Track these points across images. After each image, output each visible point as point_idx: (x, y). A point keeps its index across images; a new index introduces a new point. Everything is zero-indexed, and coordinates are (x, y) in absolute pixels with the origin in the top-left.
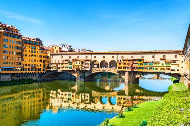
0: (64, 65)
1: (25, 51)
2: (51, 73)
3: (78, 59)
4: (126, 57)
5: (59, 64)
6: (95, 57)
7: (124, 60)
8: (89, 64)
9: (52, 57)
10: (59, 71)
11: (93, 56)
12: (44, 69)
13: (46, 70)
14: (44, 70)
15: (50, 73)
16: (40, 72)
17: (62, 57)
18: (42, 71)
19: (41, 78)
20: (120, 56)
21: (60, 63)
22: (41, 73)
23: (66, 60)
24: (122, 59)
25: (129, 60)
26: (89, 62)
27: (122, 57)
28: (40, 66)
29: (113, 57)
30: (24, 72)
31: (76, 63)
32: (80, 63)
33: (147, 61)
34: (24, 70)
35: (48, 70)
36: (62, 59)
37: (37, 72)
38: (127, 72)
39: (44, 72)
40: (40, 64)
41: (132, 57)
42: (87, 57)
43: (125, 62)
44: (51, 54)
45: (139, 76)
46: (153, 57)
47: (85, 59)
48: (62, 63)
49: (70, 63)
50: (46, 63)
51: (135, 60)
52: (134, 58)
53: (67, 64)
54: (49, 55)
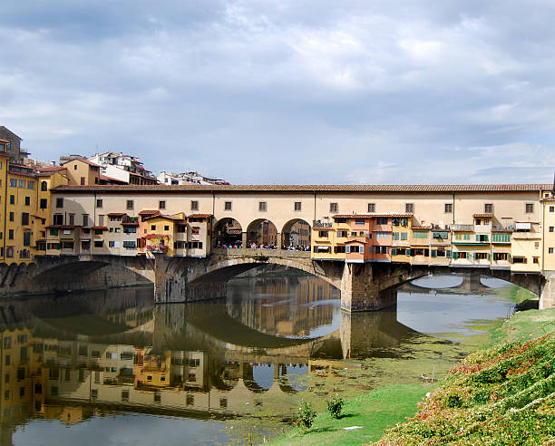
0: (107, 237)
2: (56, 265)
3: (163, 212)
4: (349, 206)
5: (87, 231)
6: (228, 206)
7: (339, 220)
8: (205, 233)
9: (60, 203)
10: (83, 259)
11: (221, 201)
12: (28, 248)
13: (33, 253)
14: (24, 254)
15: (50, 266)
16: (8, 262)
17: (99, 204)
18: (17, 260)
19: (12, 285)
20: (325, 202)
21: (90, 225)
22: (14, 264)
23: (112, 217)
24: (333, 215)
25: (360, 220)
26: (203, 226)
27: (334, 207)
28: (11, 237)
29: (298, 206)
31: (154, 228)
32: (167, 228)
33: (427, 225)
35: (41, 253)
36: (100, 211)
38: (349, 264)
39: (27, 261)
40: (11, 231)
41: (371, 208)
42: (195, 205)
43: (342, 226)
44: (52, 191)
45: (396, 281)
46: (449, 209)
47: (189, 213)
48: (97, 225)
49: (130, 228)
50: (36, 228)
51: (382, 220)
52: (379, 212)
53: (117, 230)
54: (47, 194)
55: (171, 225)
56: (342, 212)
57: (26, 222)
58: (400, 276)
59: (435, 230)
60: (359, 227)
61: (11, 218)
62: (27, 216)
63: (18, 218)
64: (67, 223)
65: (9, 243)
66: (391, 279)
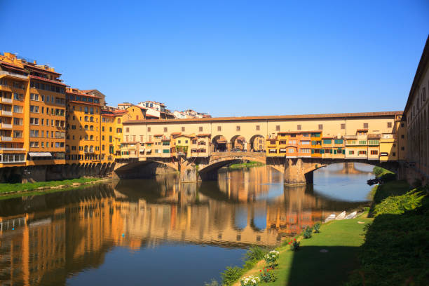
0: (154, 147)
1: (72, 118)
3: (183, 133)
4: (286, 127)
5: (143, 145)
6: (219, 129)
7: (283, 135)
8: (207, 144)
9: (128, 130)
10: (140, 160)
11: (216, 125)
12: (112, 155)
13: (114, 157)
14: (110, 158)
15: (123, 164)
16: (102, 162)
17: (149, 129)
18: (106, 161)
20: (274, 124)
21: (145, 141)
22: (105, 163)
23: (157, 136)
24: (278, 132)
25: (293, 135)
26: (206, 140)
27: (278, 128)
28: (103, 149)
29: (258, 128)
30: (71, 162)
31: (179, 142)
32: (187, 142)
33: (331, 136)
34: (69, 159)
35: (118, 157)
36: (149, 134)
37: (97, 163)
39: (112, 162)
40: (103, 146)
41: (299, 127)
42: (201, 129)
43: (283, 138)
44: (124, 124)
45: (314, 168)
46: (343, 126)
47: (198, 133)
48: (148, 141)
49: (166, 142)
50: (115, 144)
51: (305, 134)
52: (303, 130)
53: (159, 143)
54: (120, 126)
55: (189, 140)
56: (283, 130)
57: (111, 141)
58: (316, 166)
59: (336, 139)
60: (292, 138)
61: (103, 139)
62: (111, 137)
63: (107, 139)
64: (132, 141)
65: (103, 152)
66: (311, 167)
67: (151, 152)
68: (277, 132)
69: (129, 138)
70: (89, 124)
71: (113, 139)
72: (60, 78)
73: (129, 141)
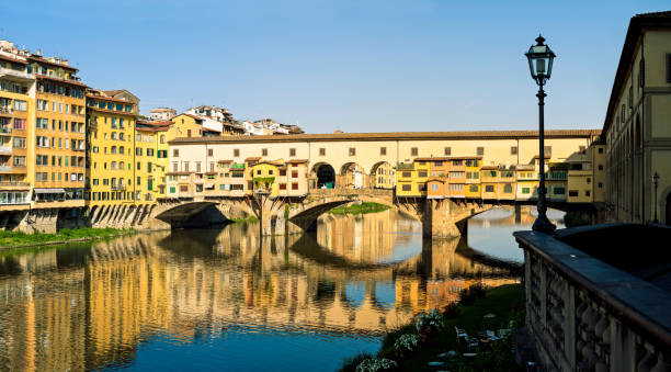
0: (217, 181)
1: (93, 134)
3: (265, 158)
5: (201, 176)
6: (322, 152)
7: (423, 161)
8: (302, 175)
9: (176, 153)
10: (196, 200)
11: (316, 147)
12: (151, 192)
13: (155, 196)
14: (148, 197)
15: (169, 207)
17: (211, 153)
18: (143, 202)
21: (203, 170)
23: (222, 163)
24: (415, 157)
25: (439, 162)
26: (301, 169)
27: (415, 151)
28: (139, 183)
29: (383, 151)
31: (259, 172)
32: (271, 172)
33: (495, 164)
34: (90, 199)
35: (162, 196)
36: (210, 159)
37: (129, 205)
39: (151, 203)
40: (139, 178)
41: (448, 151)
42: (293, 152)
43: (423, 167)
44: (170, 143)
45: (469, 214)
46: (515, 151)
47: (288, 158)
48: (209, 170)
49: (238, 173)
50: (157, 175)
51: (457, 161)
52: (454, 155)
53: (227, 175)
54: (165, 147)
55: (274, 169)
56: (421, 155)
57: (150, 170)
58: (473, 210)
59: (502, 169)
60: (437, 168)
61: (139, 168)
62: (150, 164)
63: (144, 167)
64: (184, 170)
65: (137, 188)
66: (464, 212)
67: (213, 188)
68: (412, 158)
69: (179, 165)
70: (118, 144)
71: (154, 167)
72: (77, 75)
73: (179, 170)
